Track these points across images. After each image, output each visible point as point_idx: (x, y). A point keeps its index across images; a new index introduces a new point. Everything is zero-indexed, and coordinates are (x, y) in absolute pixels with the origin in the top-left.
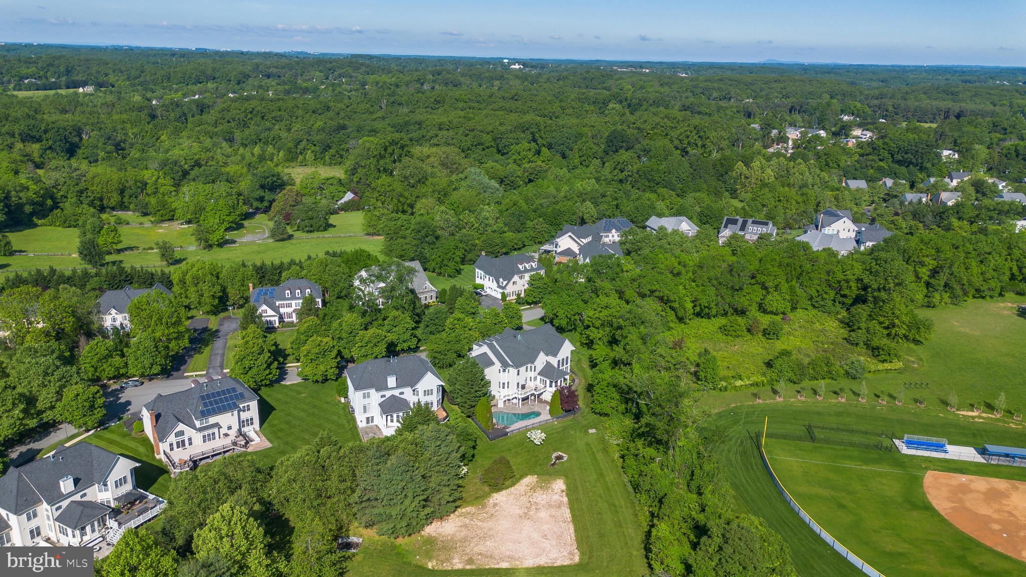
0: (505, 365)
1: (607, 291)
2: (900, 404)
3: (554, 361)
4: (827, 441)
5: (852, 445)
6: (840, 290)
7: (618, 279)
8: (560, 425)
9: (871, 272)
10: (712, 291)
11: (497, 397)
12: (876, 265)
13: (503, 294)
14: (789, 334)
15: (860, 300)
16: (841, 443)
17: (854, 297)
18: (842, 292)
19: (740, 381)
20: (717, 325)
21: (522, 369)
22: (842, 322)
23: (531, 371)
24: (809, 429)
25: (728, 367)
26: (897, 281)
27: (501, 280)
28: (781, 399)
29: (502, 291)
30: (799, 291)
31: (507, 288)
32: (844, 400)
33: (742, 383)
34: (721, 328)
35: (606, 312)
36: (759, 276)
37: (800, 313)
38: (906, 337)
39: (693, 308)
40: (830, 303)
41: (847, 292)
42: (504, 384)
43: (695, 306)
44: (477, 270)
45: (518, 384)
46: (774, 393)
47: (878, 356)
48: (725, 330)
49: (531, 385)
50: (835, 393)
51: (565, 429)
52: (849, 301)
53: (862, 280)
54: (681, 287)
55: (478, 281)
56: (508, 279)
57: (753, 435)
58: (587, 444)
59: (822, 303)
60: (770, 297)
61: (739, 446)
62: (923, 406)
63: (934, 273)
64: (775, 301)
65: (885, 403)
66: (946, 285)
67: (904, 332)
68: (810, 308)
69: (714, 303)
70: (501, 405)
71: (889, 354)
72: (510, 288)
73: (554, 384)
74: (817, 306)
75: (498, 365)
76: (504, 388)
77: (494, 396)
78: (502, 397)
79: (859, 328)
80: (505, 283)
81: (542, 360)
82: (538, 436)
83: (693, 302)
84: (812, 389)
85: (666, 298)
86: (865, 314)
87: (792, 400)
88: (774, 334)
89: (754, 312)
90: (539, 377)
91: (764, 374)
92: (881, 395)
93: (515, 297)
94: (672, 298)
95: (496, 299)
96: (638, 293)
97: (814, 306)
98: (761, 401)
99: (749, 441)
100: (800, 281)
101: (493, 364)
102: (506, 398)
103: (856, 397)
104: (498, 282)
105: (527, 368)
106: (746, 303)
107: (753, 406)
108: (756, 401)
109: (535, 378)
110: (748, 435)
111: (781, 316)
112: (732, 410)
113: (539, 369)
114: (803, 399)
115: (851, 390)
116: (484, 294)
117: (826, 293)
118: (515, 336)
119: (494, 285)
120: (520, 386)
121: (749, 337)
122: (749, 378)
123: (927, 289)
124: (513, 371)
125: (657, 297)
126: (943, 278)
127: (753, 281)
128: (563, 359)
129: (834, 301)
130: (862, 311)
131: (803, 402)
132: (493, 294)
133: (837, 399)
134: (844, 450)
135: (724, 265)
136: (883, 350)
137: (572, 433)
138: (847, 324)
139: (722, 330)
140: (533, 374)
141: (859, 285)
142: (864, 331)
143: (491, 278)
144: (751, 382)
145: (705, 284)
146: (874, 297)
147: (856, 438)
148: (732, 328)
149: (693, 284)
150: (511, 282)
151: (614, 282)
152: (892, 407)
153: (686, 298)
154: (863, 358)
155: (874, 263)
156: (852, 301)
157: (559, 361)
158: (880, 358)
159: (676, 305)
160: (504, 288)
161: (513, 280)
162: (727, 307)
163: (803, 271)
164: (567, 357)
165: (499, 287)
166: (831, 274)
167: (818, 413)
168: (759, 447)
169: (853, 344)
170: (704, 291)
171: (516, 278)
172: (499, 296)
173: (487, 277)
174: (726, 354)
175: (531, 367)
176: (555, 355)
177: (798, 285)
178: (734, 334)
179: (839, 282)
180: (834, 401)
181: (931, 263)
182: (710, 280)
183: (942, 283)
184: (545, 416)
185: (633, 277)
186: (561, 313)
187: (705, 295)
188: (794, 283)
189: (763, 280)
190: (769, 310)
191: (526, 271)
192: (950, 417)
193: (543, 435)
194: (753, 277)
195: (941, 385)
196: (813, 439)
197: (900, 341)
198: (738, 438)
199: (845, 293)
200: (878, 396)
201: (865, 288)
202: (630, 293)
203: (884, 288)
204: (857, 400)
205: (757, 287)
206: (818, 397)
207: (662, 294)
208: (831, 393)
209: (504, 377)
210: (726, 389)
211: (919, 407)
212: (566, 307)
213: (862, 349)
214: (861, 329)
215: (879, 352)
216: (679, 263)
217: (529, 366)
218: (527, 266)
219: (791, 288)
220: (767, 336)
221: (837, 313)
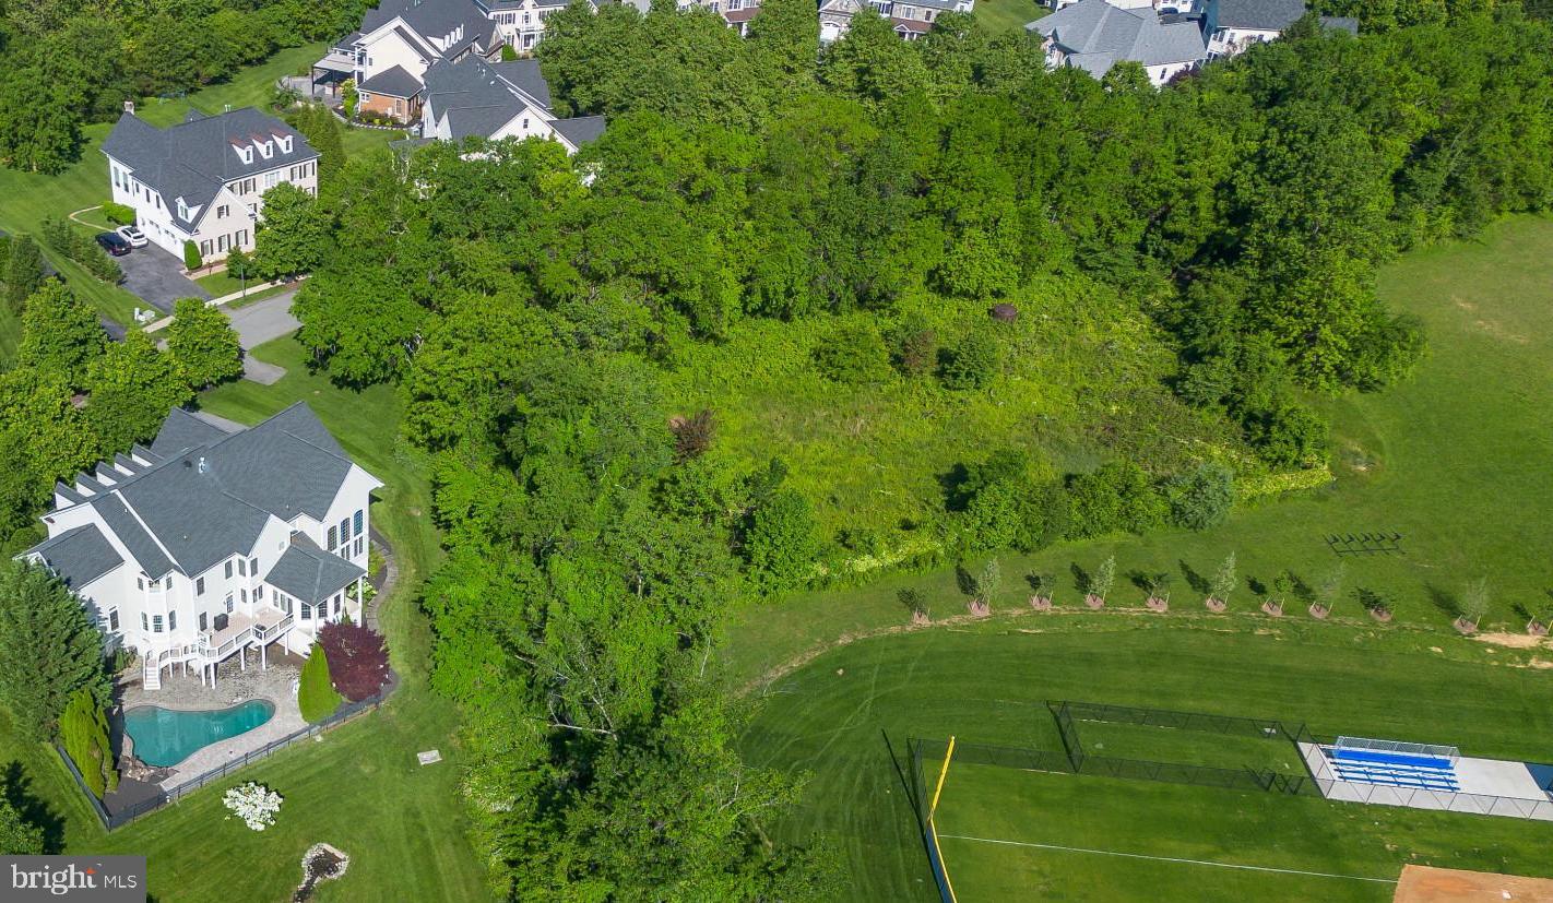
0: (155, 569)
1: (483, 273)
2: (1319, 616)
3: (316, 531)
4: (1115, 766)
5: (1185, 773)
6: (1163, 217)
7: (521, 226)
8: (332, 746)
9: (1262, 168)
10: (799, 244)
11: (142, 652)
12: (1281, 143)
13: (189, 246)
14: (1010, 367)
15: (1222, 251)
16: (1155, 771)
17: (1203, 240)
18: (1170, 226)
19: (867, 557)
20: (811, 342)
21: (213, 575)
22: (1158, 319)
23: (242, 572)
24: (1061, 720)
25: (834, 500)
26: (1340, 200)
27: (181, 202)
28: (985, 612)
29: (187, 237)
30: (1048, 227)
31: (200, 227)
32: (1163, 609)
33: (874, 563)
34: (818, 357)
35: (480, 353)
36: (938, 188)
37: (1043, 287)
38: (1341, 373)
39: (742, 300)
40: (1129, 254)
41: (1181, 224)
42: (158, 619)
43: (748, 292)
44: (113, 163)
45: (203, 617)
46: (965, 590)
47: (1263, 442)
48: (830, 363)
49: (246, 610)
50: (1140, 581)
51: (345, 757)
52: (1184, 252)
53: (1232, 189)
54: (712, 236)
55: (120, 197)
56: (202, 196)
57: (901, 752)
58: (411, 813)
59: (1106, 256)
60: (963, 248)
61: (860, 798)
62: (1386, 618)
63: (1425, 148)
64: (980, 260)
65: (1278, 613)
66: (1452, 182)
67: (1338, 358)
68: (1070, 269)
69: (805, 279)
70: (152, 682)
71: (1299, 443)
72: (211, 228)
73: (314, 611)
74: (1090, 264)
75: (131, 567)
76: (158, 629)
77: (134, 651)
78: (156, 656)
79: (1214, 352)
80: (193, 212)
81: (274, 539)
82: (255, 808)
83: (744, 281)
84: (1076, 569)
85: (664, 278)
86: (1231, 305)
87: (1016, 612)
88: (968, 374)
89: (915, 300)
90: (269, 589)
91: (939, 533)
92: (1270, 587)
93: (224, 255)
94: (682, 278)
95: (172, 258)
96: (579, 268)
97: (1082, 266)
98: (925, 622)
99: (888, 779)
100: (1055, 193)
101: (119, 561)
102: (169, 661)
103: (1197, 596)
104: (173, 210)
105: (229, 567)
106: (897, 274)
107: (903, 641)
108: (909, 621)
109: (258, 593)
110: (885, 755)
111: (990, 302)
112: (841, 658)
113: (265, 568)
114: (1047, 607)
115: (1184, 567)
116: (136, 243)
117: (1121, 226)
118: (188, 464)
119: (164, 216)
120: (210, 623)
121: (897, 382)
122: (894, 545)
123: (1397, 193)
124: (182, 583)
125: (642, 276)
126: (1446, 163)
127: (921, 203)
128: (345, 523)
129: (1142, 248)
130: (1226, 289)
131: (1049, 620)
132: (164, 242)
133: (1142, 604)
134: (1165, 795)
135: (840, 160)
136: (1283, 427)
137: (366, 770)
138: (1176, 328)
139: (821, 362)
140: (248, 583)
141: (1222, 205)
142: (1228, 362)
143: (153, 194)
144: (901, 558)
145: (783, 225)
146: (1266, 250)
147: (1198, 751)
148: (851, 361)
149: (749, 224)
150: (213, 210)
151: (510, 236)
152: (1297, 628)
153: (724, 272)
154: (1220, 454)
155: (1276, 137)
156: (1194, 250)
157: (332, 532)
158: (1267, 450)
159: (693, 296)
160: (190, 228)
161: (219, 201)
162: (839, 286)
163: (1065, 167)
164: (359, 514)
165: (178, 222)
166: (1144, 168)
167: (1089, 659)
168: (917, 805)
169: (1190, 402)
170: (777, 246)
171: (224, 196)
172: (179, 252)
173: (143, 188)
174: (828, 448)
175: (242, 564)
176: (320, 517)
177: (1048, 207)
178: (855, 376)
179: (1165, 194)
180: (1134, 611)
181: (1421, 119)
182: (796, 211)
183: (1441, 179)
184: (288, 721)
185: (569, 219)
186: (349, 342)
187: (779, 258)
188: (1034, 202)
189: (949, 204)
190: (957, 287)
191: (260, 165)
192: (1462, 656)
193: (274, 802)
194: (923, 190)
195: (1434, 538)
196: (1070, 757)
197: (1323, 383)
198: (857, 765)
199: (1178, 227)
200: (1257, 588)
201: (1241, 215)
202: (557, 274)
203: (1300, 224)
204: (1202, 607)
205: (931, 224)
206: (1089, 599)
207: (652, 268)
208: (1128, 583)
209: (156, 600)
210: (826, 582)
211: (1374, 623)
212: (364, 320)
213: (1214, 417)
214: (1223, 356)
215: (1267, 431)
216: (709, 162)
217: (235, 558)
218: (262, 148)
219: (1028, 217)
220: (949, 380)
221: (1149, 287)
